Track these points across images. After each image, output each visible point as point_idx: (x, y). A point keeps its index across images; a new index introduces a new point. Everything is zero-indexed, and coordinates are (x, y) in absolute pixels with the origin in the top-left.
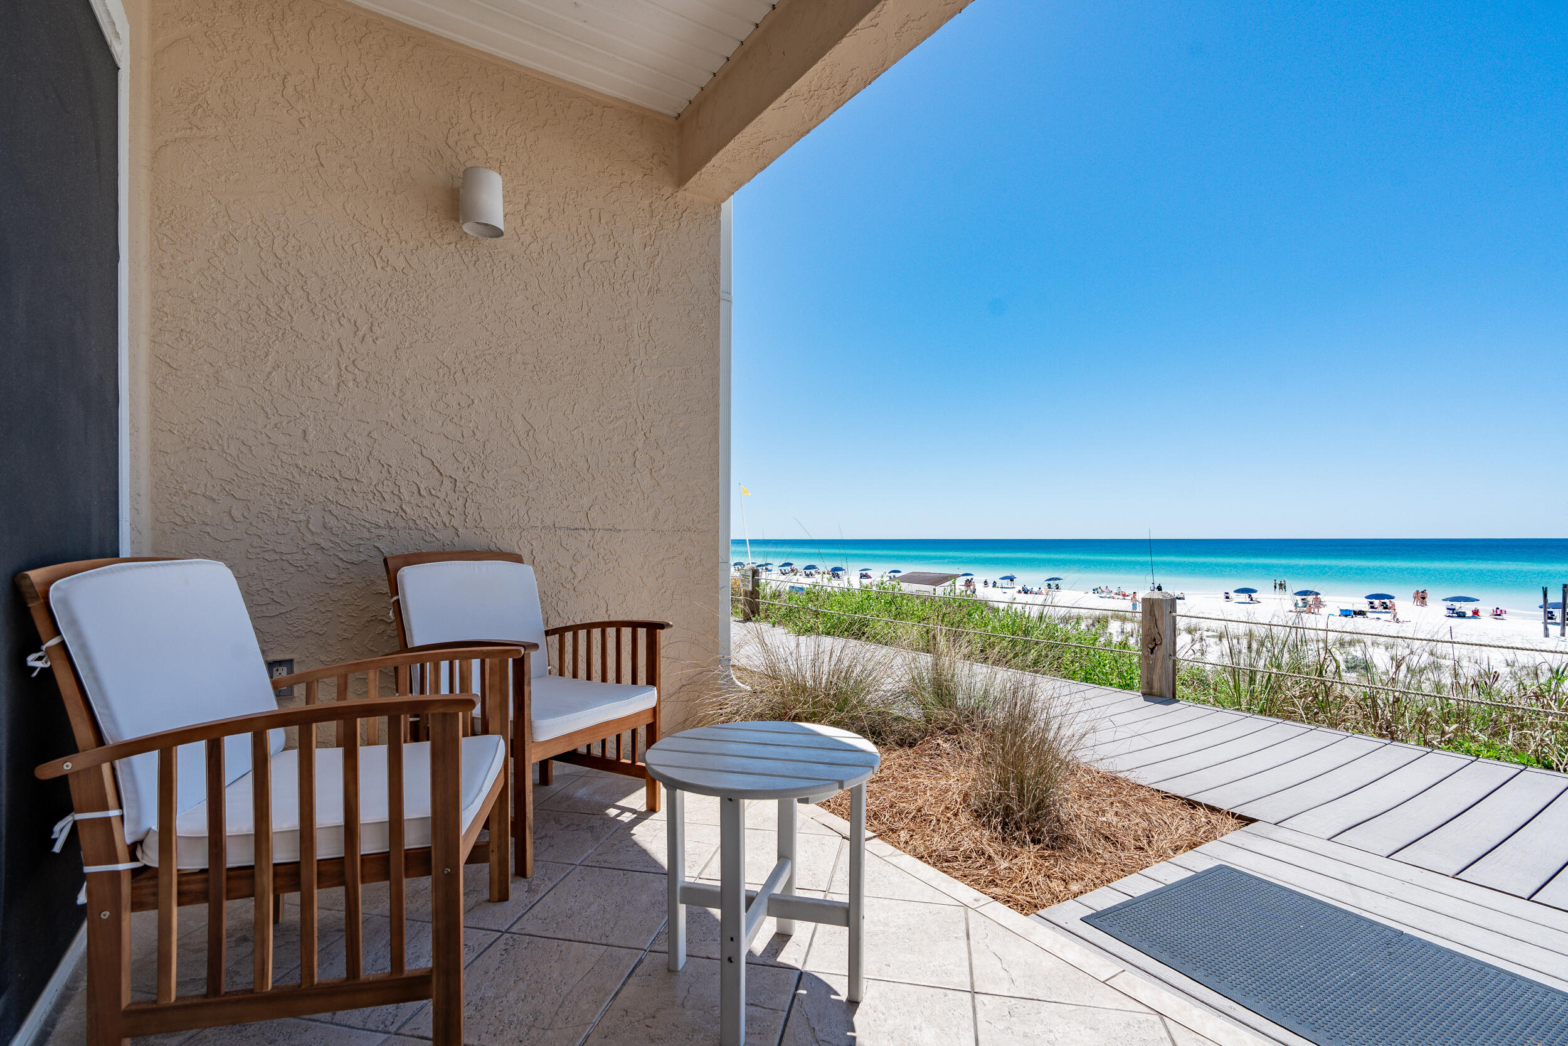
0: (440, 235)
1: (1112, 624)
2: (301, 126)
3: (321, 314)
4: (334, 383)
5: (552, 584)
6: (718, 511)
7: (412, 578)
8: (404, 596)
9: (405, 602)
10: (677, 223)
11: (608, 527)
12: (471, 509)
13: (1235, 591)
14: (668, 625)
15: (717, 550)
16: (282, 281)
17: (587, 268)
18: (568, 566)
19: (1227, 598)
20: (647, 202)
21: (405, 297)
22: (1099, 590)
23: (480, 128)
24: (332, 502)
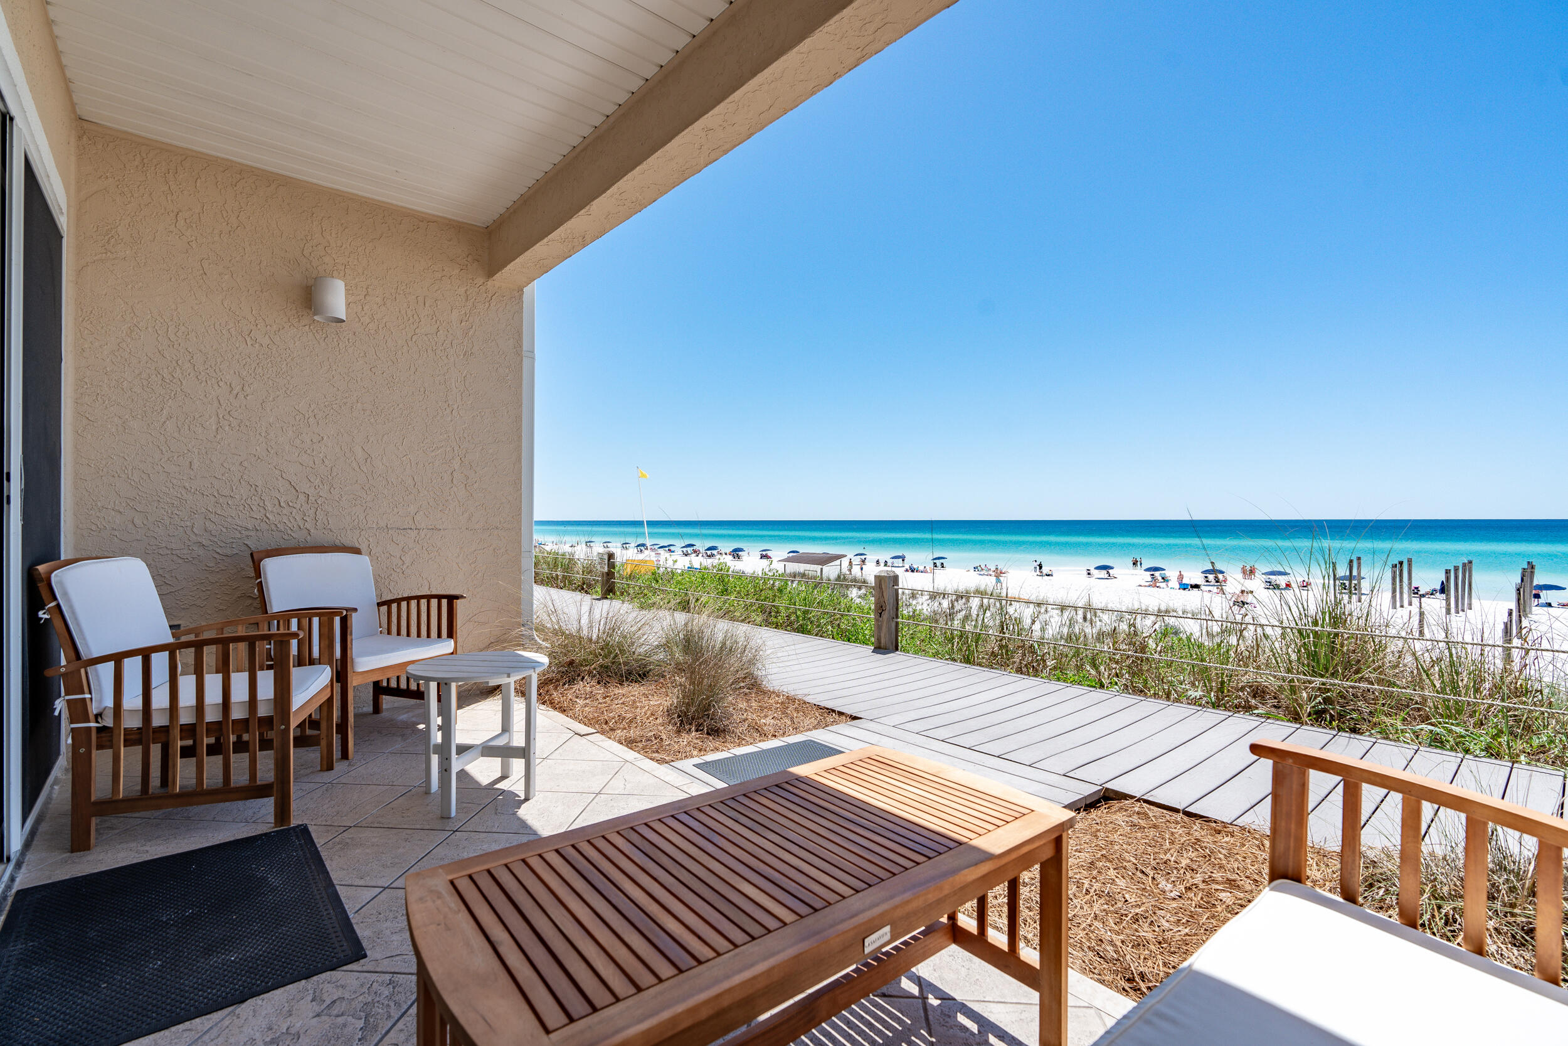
0: (297, 320)
2: (190, 247)
3: (204, 379)
4: (213, 427)
5: (385, 569)
6: (520, 514)
7: (272, 567)
8: (266, 579)
9: (266, 583)
10: (487, 304)
11: (430, 527)
12: (320, 516)
14: (462, 597)
15: (520, 543)
16: (174, 357)
17: (414, 340)
18: (398, 556)
19: (1089, 574)
20: (463, 290)
21: (270, 365)
23: (329, 242)
24: (212, 513)
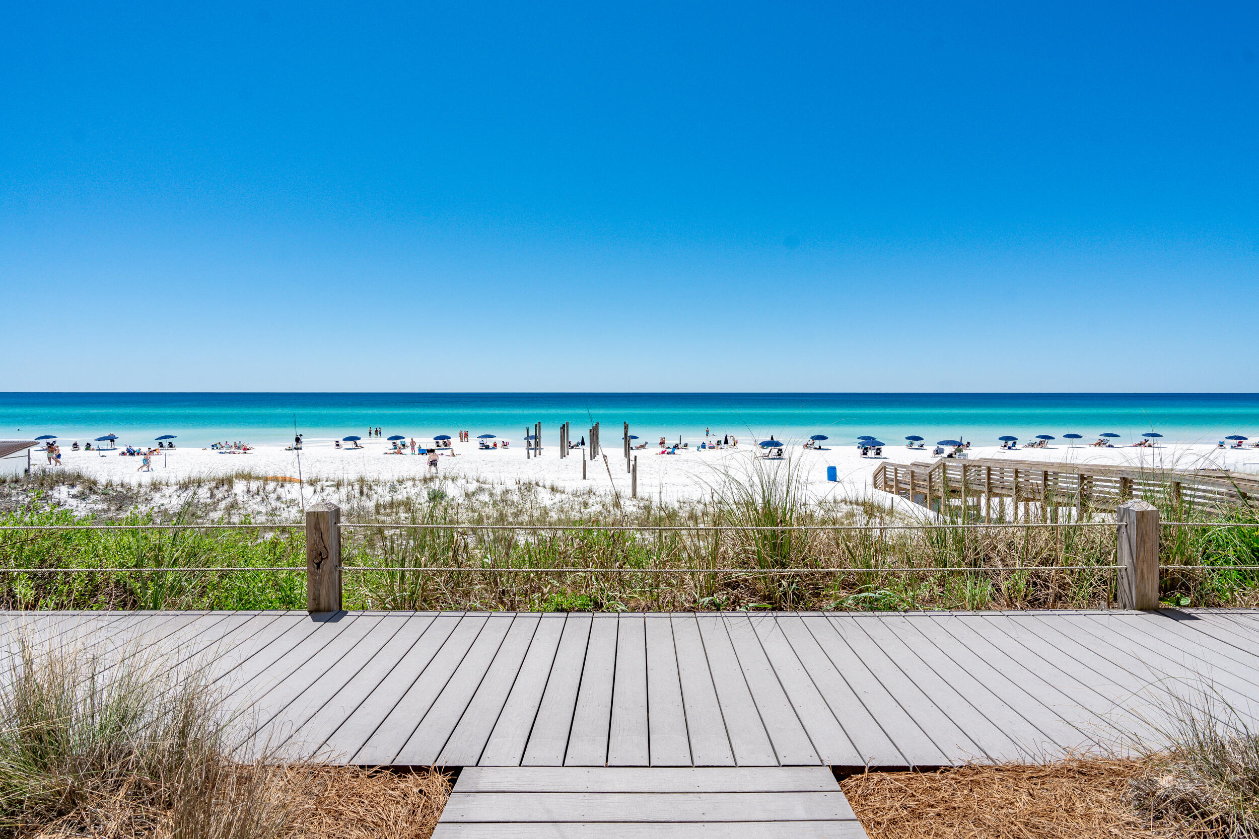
1: (236, 485)
13: (344, 440)
19: (338, 445)
22: (219, 446)
